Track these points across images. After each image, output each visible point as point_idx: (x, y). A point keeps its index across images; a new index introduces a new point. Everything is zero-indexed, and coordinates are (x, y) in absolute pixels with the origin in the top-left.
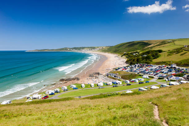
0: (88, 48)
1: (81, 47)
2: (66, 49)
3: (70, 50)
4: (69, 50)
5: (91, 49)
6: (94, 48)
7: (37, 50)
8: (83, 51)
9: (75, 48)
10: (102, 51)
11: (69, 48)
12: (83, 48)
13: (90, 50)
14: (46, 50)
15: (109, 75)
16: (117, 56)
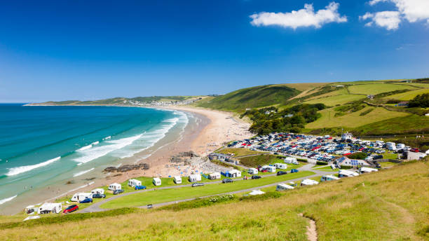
0: (169, 98)
1: (152, 98)
2: (119, 100)
4: (125, 102)
5: (175, 101)
6: (181, 99)
8: (158, 106)
9: (140, 99)
10: (200, 106)
11: (126, 99)
12: (158, 99)
13: (172, 103)
14: (73, 102)
15: (215, 158)
16: (232, 115)
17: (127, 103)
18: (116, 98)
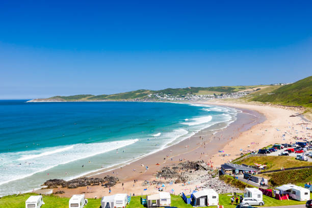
0: (211, 89)
1: (187, 89)
2: (142, 93)
3: (153, 97)
4: (150, 95)
5: (220, 93)
6: (229, 91)
7: (59, 97)
8: (194, 101)
9: (170, 92)
10: (255, 100)
11: (151, 91)
12: (194, 90)
13: (216, 96)
14: (84, 96)
15: (228, 173)
16: (301, 112)
17: (152, 98)
18: (139, 91)
